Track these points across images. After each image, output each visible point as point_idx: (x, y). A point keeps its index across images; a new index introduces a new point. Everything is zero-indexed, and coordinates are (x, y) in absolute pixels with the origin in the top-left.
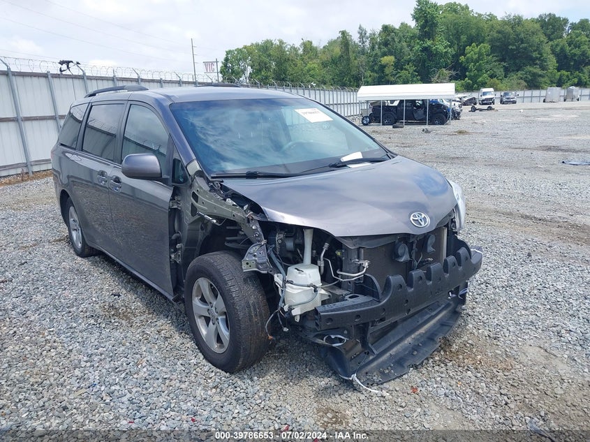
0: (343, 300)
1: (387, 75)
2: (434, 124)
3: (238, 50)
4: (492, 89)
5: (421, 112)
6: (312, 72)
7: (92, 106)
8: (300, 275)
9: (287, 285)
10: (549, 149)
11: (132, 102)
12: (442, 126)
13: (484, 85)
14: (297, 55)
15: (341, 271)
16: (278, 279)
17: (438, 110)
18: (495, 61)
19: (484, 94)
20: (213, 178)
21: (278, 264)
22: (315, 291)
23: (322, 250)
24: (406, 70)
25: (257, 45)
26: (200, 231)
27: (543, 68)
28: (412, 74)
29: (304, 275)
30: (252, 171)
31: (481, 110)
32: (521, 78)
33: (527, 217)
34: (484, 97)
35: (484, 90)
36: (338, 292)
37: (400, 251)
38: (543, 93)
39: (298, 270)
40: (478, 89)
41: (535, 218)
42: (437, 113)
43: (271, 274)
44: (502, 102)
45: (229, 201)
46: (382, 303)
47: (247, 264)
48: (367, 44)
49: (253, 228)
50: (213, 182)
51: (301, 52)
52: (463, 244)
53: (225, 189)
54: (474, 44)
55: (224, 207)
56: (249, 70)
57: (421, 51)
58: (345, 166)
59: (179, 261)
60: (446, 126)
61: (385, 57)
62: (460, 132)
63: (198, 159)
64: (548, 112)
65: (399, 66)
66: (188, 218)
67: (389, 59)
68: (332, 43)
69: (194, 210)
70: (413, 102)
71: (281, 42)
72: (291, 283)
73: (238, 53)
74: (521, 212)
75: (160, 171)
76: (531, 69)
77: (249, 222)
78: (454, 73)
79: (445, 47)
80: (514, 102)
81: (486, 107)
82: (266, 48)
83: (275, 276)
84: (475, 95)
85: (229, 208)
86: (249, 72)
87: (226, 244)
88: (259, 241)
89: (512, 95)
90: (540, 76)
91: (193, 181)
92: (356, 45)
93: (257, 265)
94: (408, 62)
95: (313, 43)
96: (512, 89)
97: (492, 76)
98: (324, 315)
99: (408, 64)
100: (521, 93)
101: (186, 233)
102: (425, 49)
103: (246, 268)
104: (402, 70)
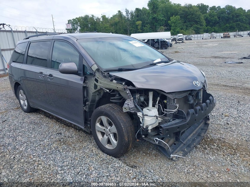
0: (170, 121)
1: (139, 29)
2: (163, 49)
3: (73, 19)
4: (182, 34)
5: (157, 44)
6: (106, 29)
7: (30, 43)
8: (150, 112)
9: (145, 116)
10: (216, 57)
11: (55, 40)
12: (166, 50)
13: (178, 33)
14: (100, 21)
15: (166, 109)
16: (139, 114)
17: (164, 43)
18: (182, 23)
19: (179, 36)
20: (104, 71)
21: (139, 108)
22: (157, 118)
23: (157, 100)
24: (146, 27)
25: (82, 17)
26: (97, 96)
27: (201, 25)
28: (149, 29)
29: (151, 112)
30: (121, 68)
31: (179, 43)
32: (193, 30)
33: (225, 86)
34: (179, 38)
35: (179, 35)
36: (167, 118)
37: (190, 99)
38: (202, 35)
39: (149, 110)
40: (176, 34)
41: (229, 86)
42: (164, 44)
43: (136, 113)
44: (186, 39)
45: (114, 81)
46: (187, 122)
47: (125, 108)
48: (130, 16)
49: (127, 92)
50: (104, 73)
51: (101, 20)
52: (210, 95)
53: (110, 76)
54: (174, 16)
55: (112, 84)
56: (79, 28)
57: (153, 19)
58: (155, 65)
59: (87, 110)
60: (168, 50)
61: (138, 22)
62: (176, 52)
63: (96, 64)
64: (206, 43)
65: (143, 25)
66: (92, 90)
67: (139, 22)
68: (114, 16)
69: (96, 87)
70: (153, 40)
71: (93, 16)
72: (147, 115)
73: (74, 21)
74: (222, 83)
75: (77, 70)
76: (197, 26)
77: (125, 90)
78: (166, 28)
79: (162, 17)
80: (191, 39)
81: (181, 41)
82: (86, 18)
83: (138, 113)
84: (175, 37)
85: (114, 85)
86: (79, 29)
87: (111, 100)
88: (129, 98)
89: (190, 36)
90: (200, 29)
91: (95, 74)
92: (125, 17)
93: (130, 109)
94: (147, 23)
95: (106, 16)
96: (189, 34)
97: (182, 29)
98: (165, 129)
99: (147, 24)
100: (193, 36)
101: (91, 97)
102: (154, 18)
103: (124, 111)
104: (145, 27)
